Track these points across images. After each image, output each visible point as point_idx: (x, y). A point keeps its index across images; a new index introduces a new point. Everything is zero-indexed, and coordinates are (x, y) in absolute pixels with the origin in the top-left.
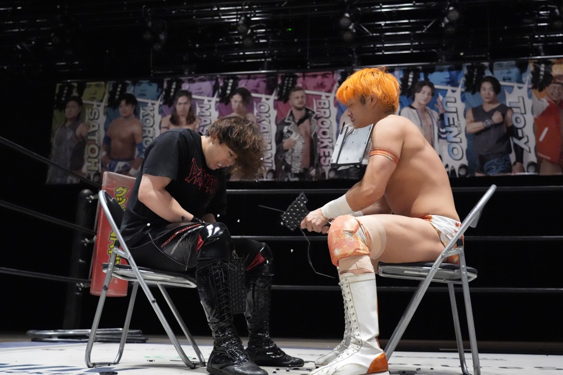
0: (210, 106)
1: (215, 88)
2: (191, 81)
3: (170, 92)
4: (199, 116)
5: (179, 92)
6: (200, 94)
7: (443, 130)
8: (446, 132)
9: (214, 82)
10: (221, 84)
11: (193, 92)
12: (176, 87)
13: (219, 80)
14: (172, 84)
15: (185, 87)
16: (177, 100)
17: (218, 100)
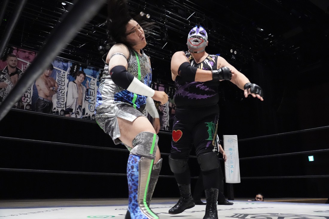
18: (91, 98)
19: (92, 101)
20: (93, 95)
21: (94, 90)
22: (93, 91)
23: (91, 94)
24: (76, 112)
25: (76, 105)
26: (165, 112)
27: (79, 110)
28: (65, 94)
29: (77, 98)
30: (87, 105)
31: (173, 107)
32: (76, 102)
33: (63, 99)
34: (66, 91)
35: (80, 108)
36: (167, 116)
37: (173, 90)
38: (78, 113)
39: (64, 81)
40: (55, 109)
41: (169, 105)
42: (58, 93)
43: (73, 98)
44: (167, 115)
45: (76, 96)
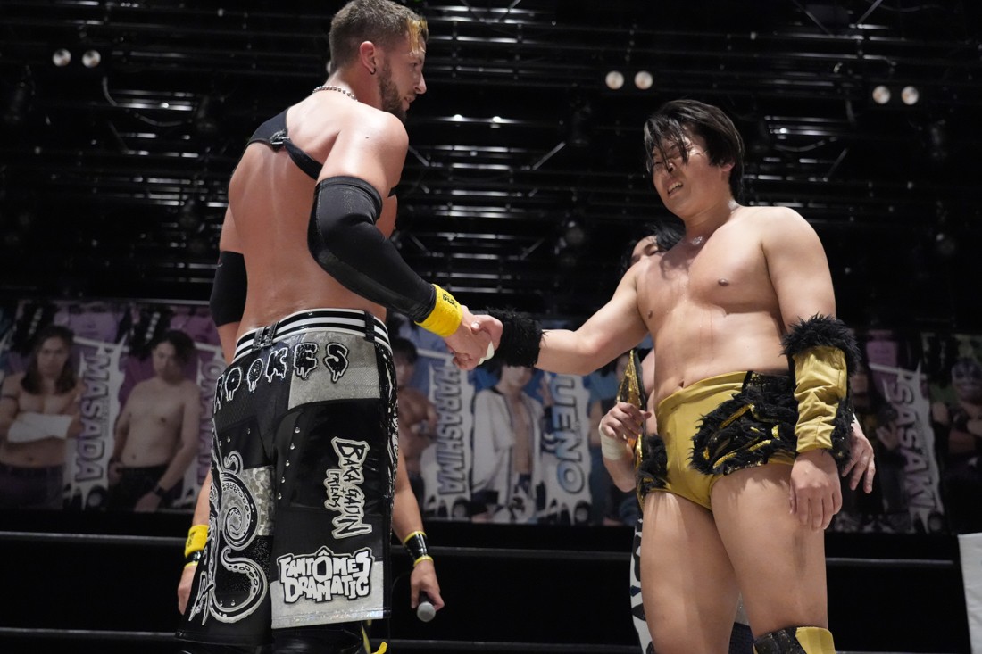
0: (109, 361)
1: (123, 327)
2: (74, 310)
3: (29, 326)
4: (84, 377)
5: (47, 329)
6: (91, 336)
7: (550, 437)
8: (556, 441)
9: (121, 316)
10: (136, 320)
11: (76, 331)
12: (42, 319)
13: (133, 312)
14: (34, 312)
15: (62, 319)
16: (41, 343)
17: (126, 349)
18: (563, 441)
19: (571, 450)
20: (573, 427)
21: (574, 405)
22: (571, 411)
23: (565, 424)
24: (512, 502)
25: (510, 475)
26: (913, 449)
27: (522, 494)
28: (466, 440)
29: (511, 449)
30: (552, 470)
32: (510, 466)
33: (460, 458)
34: (466, 428)
35: (527, 483)
36: (927, 469)
38: (519, 504)
39: (459, 393)
40: (432, 500)
41: (931, 414)
42: (440, 440)
43: (496, 450)
44: (928, 464)
45: (507, 439)
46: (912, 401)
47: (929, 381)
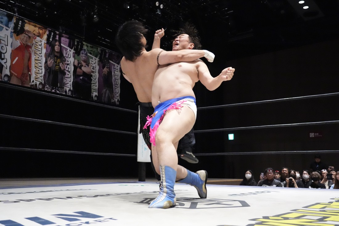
26: (68, 71)
31: (79, 65)
36: (70, 77)
37: (80, 44)
41: (74, 63)
46: (70, 58)
47: (75, 53)
